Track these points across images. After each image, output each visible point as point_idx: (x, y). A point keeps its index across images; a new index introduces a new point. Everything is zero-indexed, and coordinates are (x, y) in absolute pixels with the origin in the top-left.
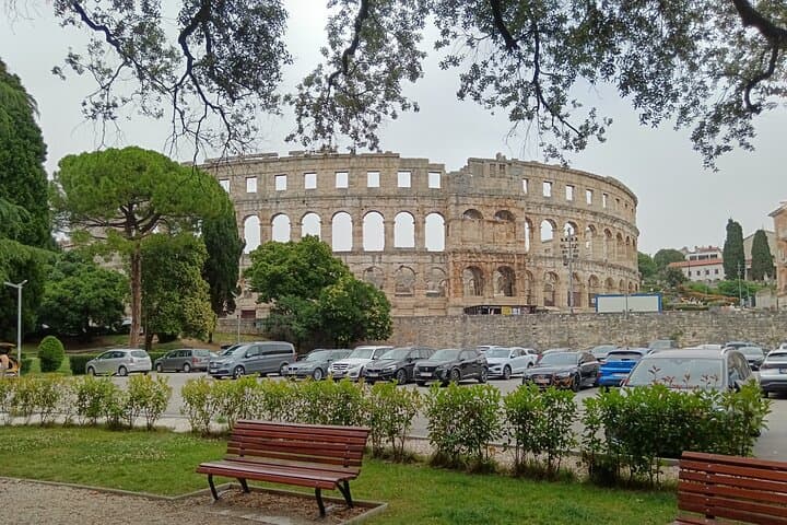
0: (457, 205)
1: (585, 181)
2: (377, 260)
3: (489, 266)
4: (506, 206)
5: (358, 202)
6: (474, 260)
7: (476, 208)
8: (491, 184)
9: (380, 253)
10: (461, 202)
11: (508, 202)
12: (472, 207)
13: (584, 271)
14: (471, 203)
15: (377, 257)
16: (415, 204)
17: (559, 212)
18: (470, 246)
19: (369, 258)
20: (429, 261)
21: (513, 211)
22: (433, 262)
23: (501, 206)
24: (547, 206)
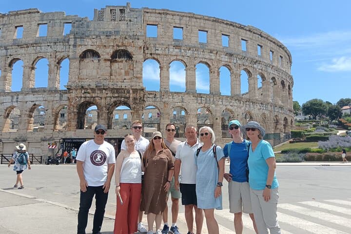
0: (75, 46)
1: (221, 27)
2: (15, 100)
3: (103, 101)
4: (123, 45)
5: (4, 51)
6: (88, 95)
7: (94, 48)
8: (111, 27)
9: (17, 94)
10: (78, 43)
11: (125, 42)
12: (90, 48)
13: (217, 105)
14: (89, 44)
15: (15, 97)
16: (49, 49)
17: (189, 53)
18: (85, 83)
19: (9, 98)
20: (58, 99)
21: (130, 49)
22: (61, 100)
23: (118, 46)
24: (176, 47)
